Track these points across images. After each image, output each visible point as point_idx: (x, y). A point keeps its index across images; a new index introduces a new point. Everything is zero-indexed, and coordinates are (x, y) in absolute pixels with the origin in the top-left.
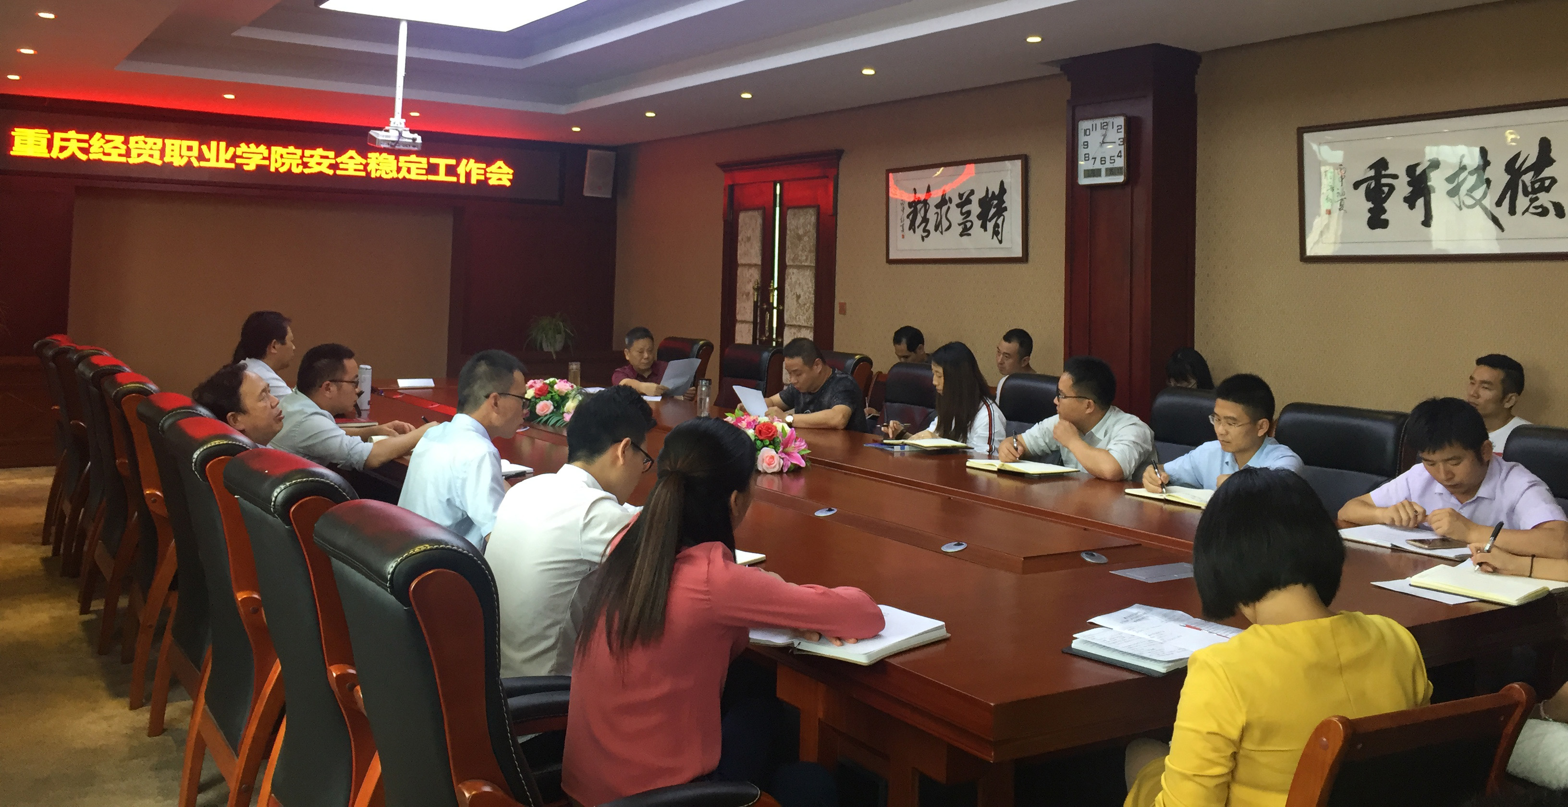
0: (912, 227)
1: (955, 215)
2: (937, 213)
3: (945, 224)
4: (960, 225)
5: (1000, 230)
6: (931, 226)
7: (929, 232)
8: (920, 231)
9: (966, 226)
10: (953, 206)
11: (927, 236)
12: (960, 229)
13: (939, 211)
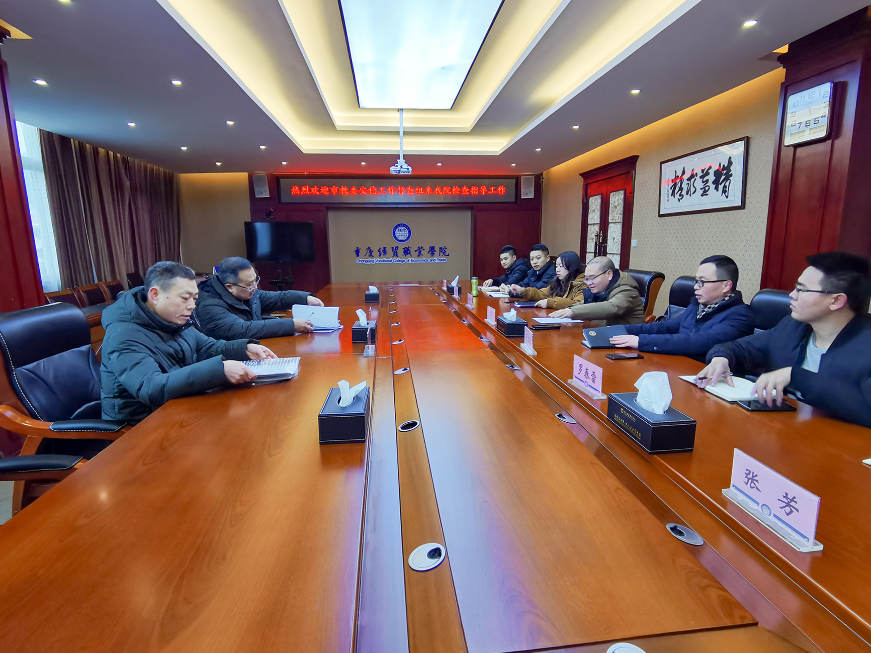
0: (673, 194)
1: (699, 184)
3: (693, 190)
4: (701, 189)
5: (727, 189)
6: (684, 192)
7: (683, 196)
8: (677, 196)
9: (705, 189)
10: (698, 178)
11: (681, 199)
12: (702, 192)
13: (689, 182)
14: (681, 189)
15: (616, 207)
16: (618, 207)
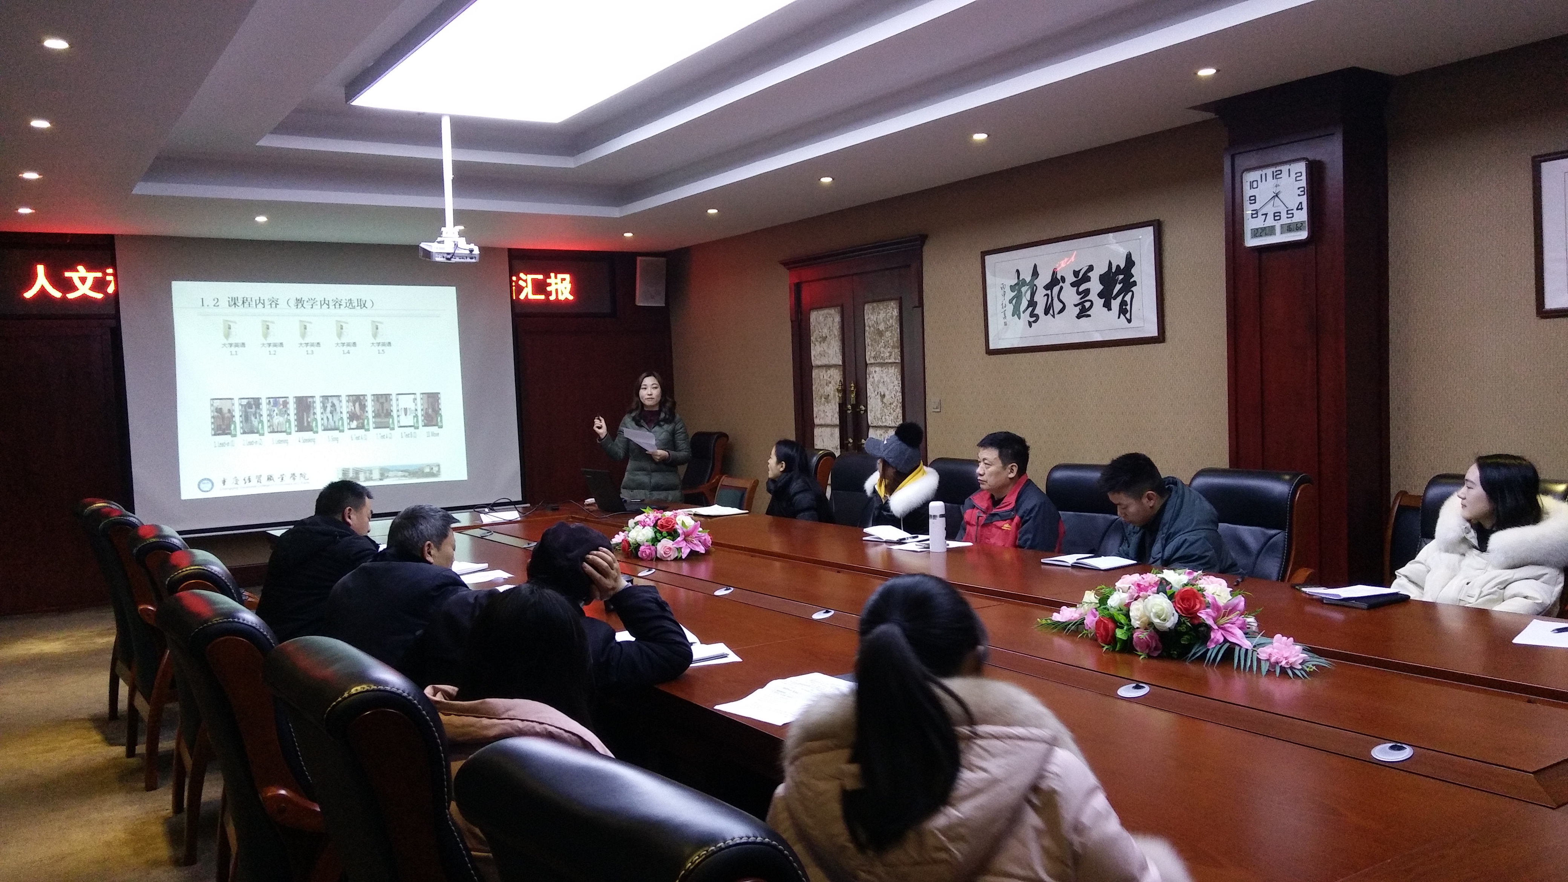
0: (1016, 313)
1: (1070, 296)
2: (1047, 295)
3: (1057, 306)
4: (1076, 305)
5: (1128, 308)
6: (1040, 310)
7: (1037, 317)
9: (1084, 307)
11: (1035, 322)
13: (1049, 292)
14: (1032, 304)
15: (880, 334)
16: (888, 334)
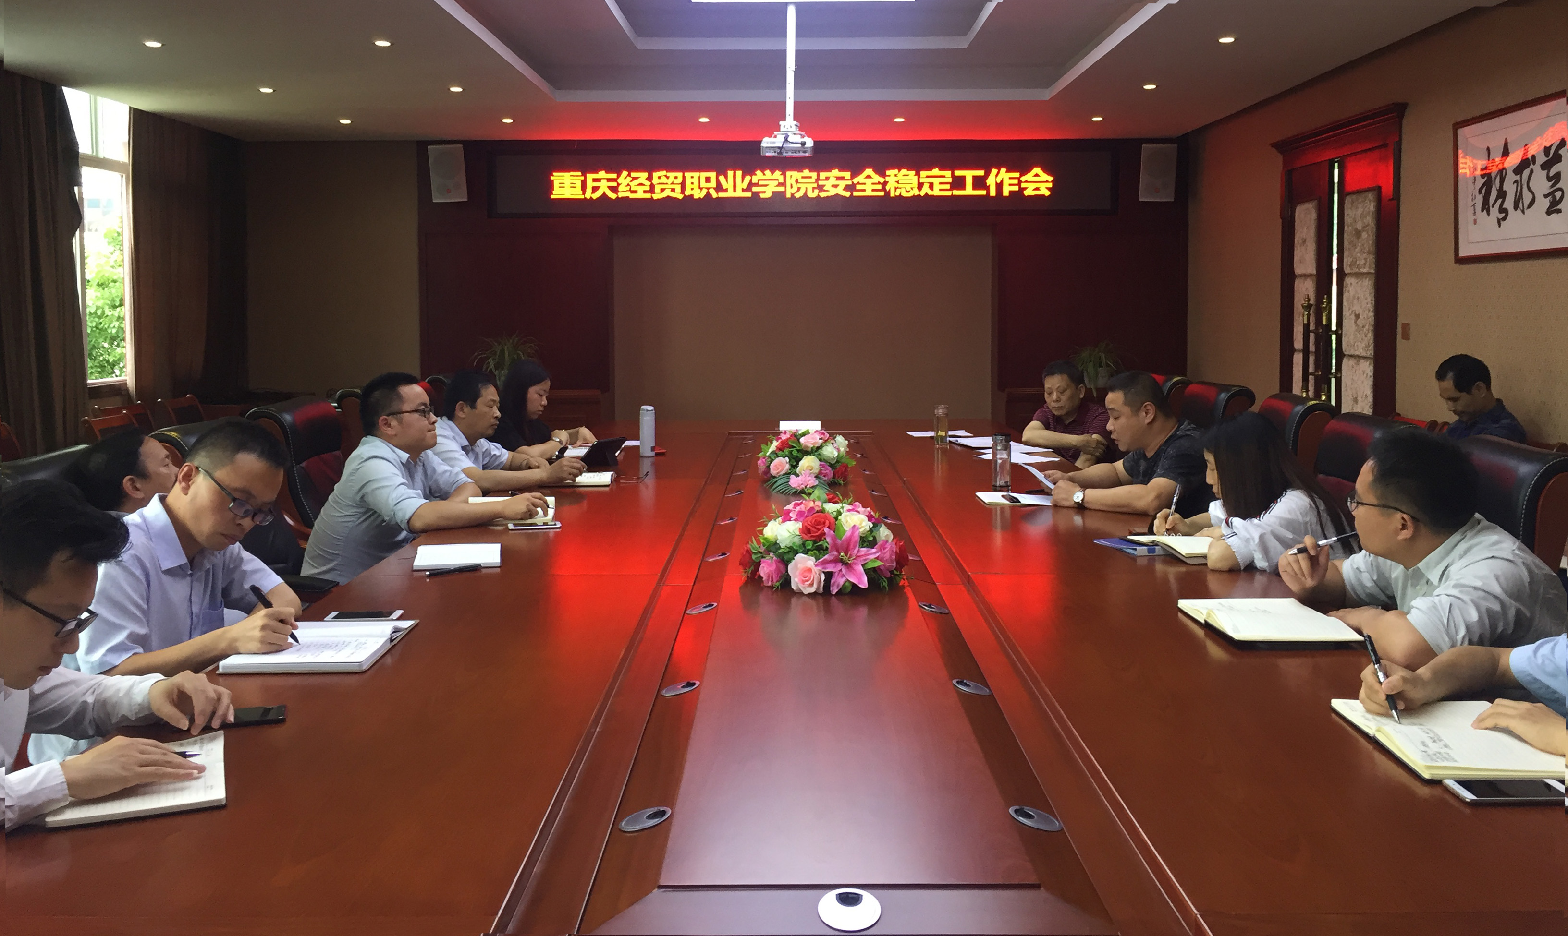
0: (1486, 207)
1: (1540, 183)
2: (1516, 182)
3: (1527, 197)
4: (1546, 196)
6: (1509, 204)
7: (1506, 211)
8: (1495, 211)
9: (1554, 197)
10: (1537, 168)
11: (1504, 219)
12: (1547, 202)
13: (1518, 177)
14: (1502, 194)
15: (1358, 235)
16: (1364, 235)
